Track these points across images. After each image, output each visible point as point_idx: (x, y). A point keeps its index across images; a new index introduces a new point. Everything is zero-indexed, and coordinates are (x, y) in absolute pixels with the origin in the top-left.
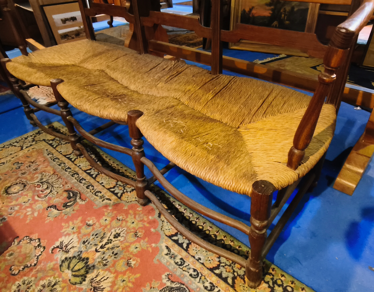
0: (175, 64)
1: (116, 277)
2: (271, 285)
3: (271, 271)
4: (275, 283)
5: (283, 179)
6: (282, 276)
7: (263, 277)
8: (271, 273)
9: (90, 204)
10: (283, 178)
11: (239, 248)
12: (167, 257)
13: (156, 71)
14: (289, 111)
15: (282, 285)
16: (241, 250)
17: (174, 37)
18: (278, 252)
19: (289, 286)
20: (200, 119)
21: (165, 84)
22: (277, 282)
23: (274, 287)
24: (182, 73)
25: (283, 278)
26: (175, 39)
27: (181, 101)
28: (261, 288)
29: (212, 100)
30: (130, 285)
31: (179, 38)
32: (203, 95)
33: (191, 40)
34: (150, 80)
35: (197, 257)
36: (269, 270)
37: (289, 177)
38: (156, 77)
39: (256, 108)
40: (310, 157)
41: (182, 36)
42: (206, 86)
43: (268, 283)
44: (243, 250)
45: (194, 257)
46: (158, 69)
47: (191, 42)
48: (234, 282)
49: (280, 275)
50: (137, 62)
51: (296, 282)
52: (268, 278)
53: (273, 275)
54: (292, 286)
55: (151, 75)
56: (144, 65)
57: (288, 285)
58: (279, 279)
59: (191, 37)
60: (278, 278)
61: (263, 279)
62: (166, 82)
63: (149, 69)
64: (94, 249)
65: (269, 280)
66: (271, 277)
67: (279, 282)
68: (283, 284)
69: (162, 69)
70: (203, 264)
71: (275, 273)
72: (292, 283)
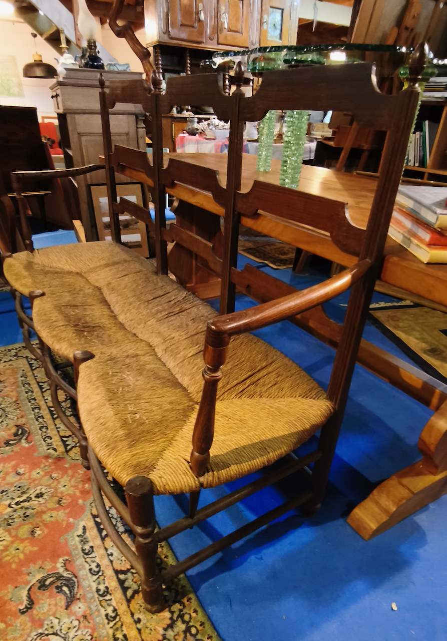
0: (185, 297)
1: (12, 542)
2: (175, 618)
3: (185, 600)
4: (181, 616)
5: (173, 484)
6: (195, 611)
7: (171, 604)
8: (184, 603)
9: (33, 449)
10: (174, 482)
11: (165, 558)
12: (78, 539)
13: (159, 301)
14: (273, 397)
15: (188, 623)
16: (165, 562)
17: (262, 246)
18: (211, 581)
19: (195, 627)
20: (159, 379)
21: (156, 322)
22: (184, 616)
23: (177, 620)
24: (185, 312)
25: (194, 615)
26: (263, 248)
27: (155, 350)
28: (160, 616)
29: (191, 358)
30: (22, 556)
31: (268, 248)
32: (184, 349)
33: (284, 254)
34: (144, 313)
35: (109, 552)
36: (183, 598)
37: (182, 483)
38: (153, 311)
39: (235, 382)
40: (232, 466)
41: (275, 245)
42: (196, 336)
43: (172, 613)
44: (168, 562)
45: (106, 549)
46: (165, 299)
47: (283, 257)
48: (133, 597)
49: (193, 609)
50: (144, 285)
51: (208, 626)
52: (176, 607)
53: (184, 607)
54: (200, 628)
55: (150, 306)
56: (151, 290)
57: (196, 625)
58: (190, 614)
59: (286, 250)
60: (188, 612)
61: (170, 607)
62: (159, 320)
63: (152, 298)
64: (8, 502)
65: (175, 610)
66: (181, 607)
67: (187, 618)
68: (190, 621)
69: (168, 300)
70: (111, 562)
71: (189, 605)
72: (202, 624)
